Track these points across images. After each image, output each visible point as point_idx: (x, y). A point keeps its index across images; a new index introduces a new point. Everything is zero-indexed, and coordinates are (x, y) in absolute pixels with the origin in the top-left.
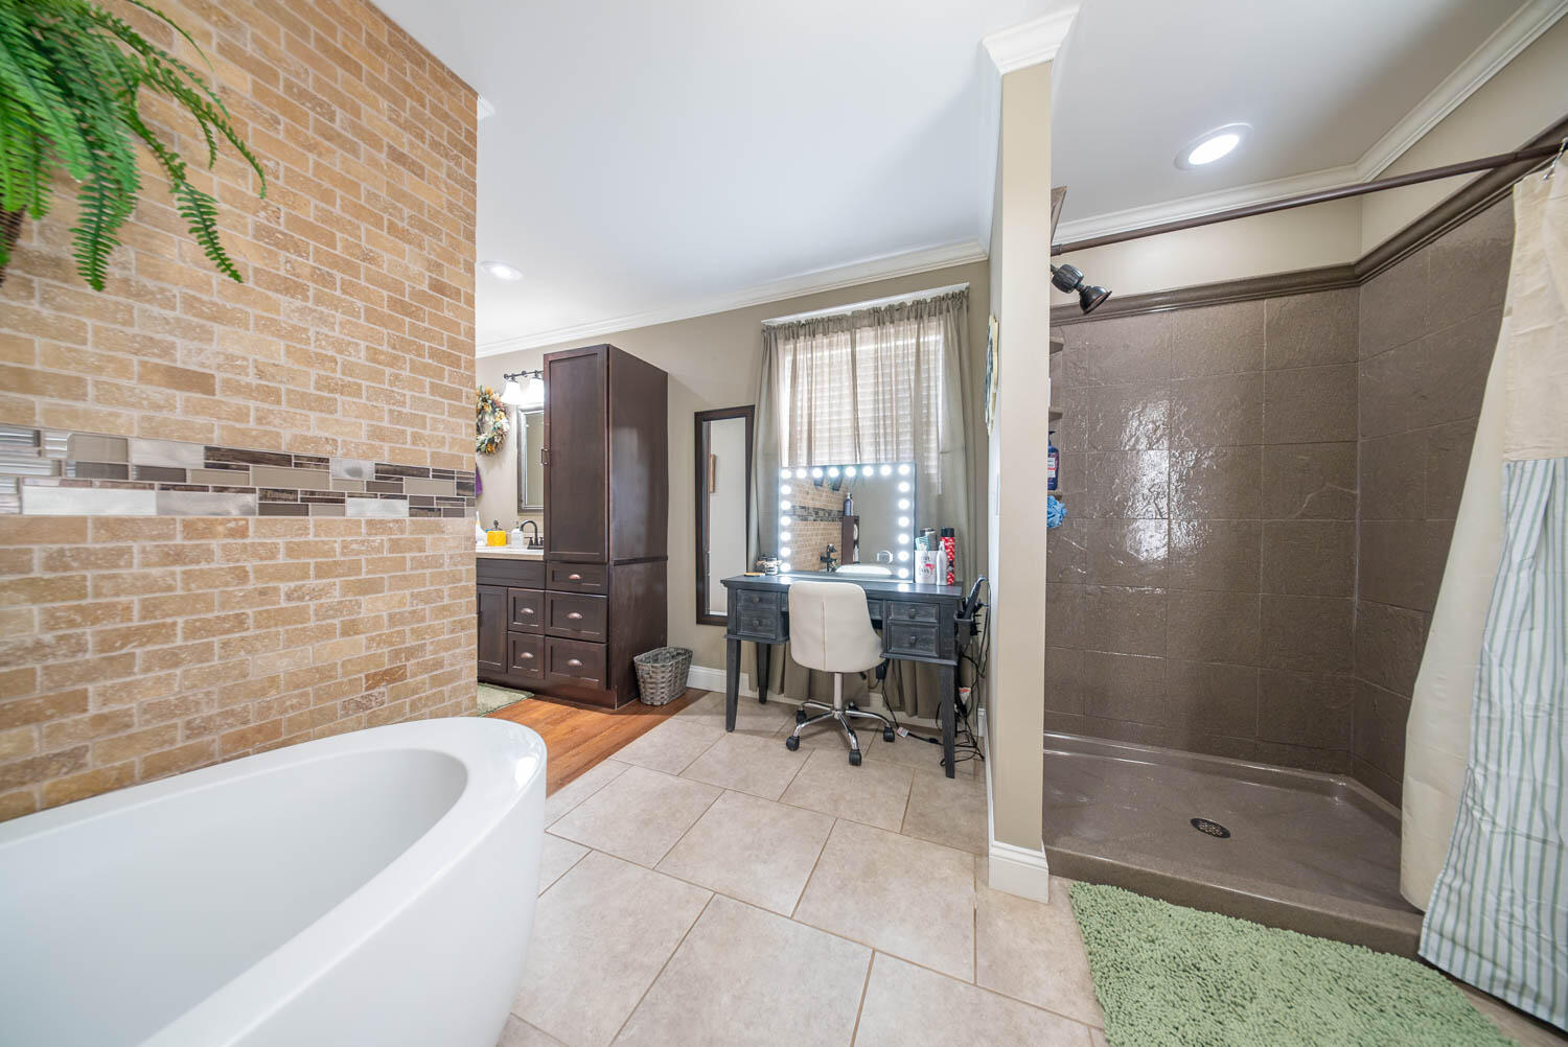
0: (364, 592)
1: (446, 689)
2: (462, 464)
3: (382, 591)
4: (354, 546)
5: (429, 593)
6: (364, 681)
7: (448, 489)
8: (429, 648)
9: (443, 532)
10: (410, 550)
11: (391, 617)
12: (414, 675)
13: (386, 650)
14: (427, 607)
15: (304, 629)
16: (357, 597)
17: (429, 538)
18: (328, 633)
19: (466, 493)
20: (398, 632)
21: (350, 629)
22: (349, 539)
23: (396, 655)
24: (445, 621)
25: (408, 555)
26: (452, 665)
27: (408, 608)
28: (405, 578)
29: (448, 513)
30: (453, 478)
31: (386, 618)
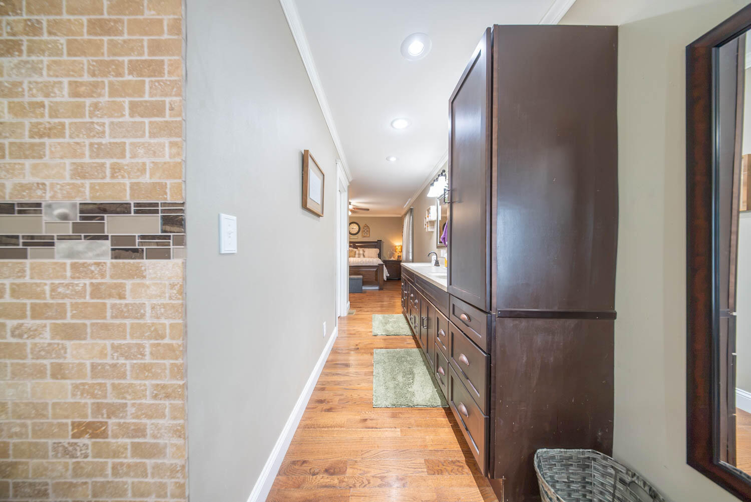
0: (69, 337)
1: (149, 462)
2: (166, 194)
3: (85, 339)
4: (60, 290)
5: (129, 346)
6: (70, 428)
7: (153, 225)
8: (131, 410)
9: (144, 277)
10: (110, 296)
11: (94, 366)
12: (115, 436)
13: (89, 401)
14: (127, 362)
15: (23, 365)
16: (64, 342)
17: (129, 284)
18: (40, 372)
19: (173, 229)
20: (100, 384)
21: (59, 372)
22: (57, 282)
23: (98, 408)
24: (147, 382)
25: (109, 302)
26: (155, 437)
27: (109, 361)
28: (106, 327)
29: (153, 255)
30: (156, 212)
31: (89, 368)
